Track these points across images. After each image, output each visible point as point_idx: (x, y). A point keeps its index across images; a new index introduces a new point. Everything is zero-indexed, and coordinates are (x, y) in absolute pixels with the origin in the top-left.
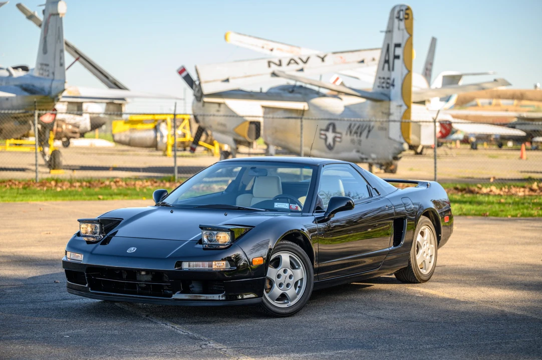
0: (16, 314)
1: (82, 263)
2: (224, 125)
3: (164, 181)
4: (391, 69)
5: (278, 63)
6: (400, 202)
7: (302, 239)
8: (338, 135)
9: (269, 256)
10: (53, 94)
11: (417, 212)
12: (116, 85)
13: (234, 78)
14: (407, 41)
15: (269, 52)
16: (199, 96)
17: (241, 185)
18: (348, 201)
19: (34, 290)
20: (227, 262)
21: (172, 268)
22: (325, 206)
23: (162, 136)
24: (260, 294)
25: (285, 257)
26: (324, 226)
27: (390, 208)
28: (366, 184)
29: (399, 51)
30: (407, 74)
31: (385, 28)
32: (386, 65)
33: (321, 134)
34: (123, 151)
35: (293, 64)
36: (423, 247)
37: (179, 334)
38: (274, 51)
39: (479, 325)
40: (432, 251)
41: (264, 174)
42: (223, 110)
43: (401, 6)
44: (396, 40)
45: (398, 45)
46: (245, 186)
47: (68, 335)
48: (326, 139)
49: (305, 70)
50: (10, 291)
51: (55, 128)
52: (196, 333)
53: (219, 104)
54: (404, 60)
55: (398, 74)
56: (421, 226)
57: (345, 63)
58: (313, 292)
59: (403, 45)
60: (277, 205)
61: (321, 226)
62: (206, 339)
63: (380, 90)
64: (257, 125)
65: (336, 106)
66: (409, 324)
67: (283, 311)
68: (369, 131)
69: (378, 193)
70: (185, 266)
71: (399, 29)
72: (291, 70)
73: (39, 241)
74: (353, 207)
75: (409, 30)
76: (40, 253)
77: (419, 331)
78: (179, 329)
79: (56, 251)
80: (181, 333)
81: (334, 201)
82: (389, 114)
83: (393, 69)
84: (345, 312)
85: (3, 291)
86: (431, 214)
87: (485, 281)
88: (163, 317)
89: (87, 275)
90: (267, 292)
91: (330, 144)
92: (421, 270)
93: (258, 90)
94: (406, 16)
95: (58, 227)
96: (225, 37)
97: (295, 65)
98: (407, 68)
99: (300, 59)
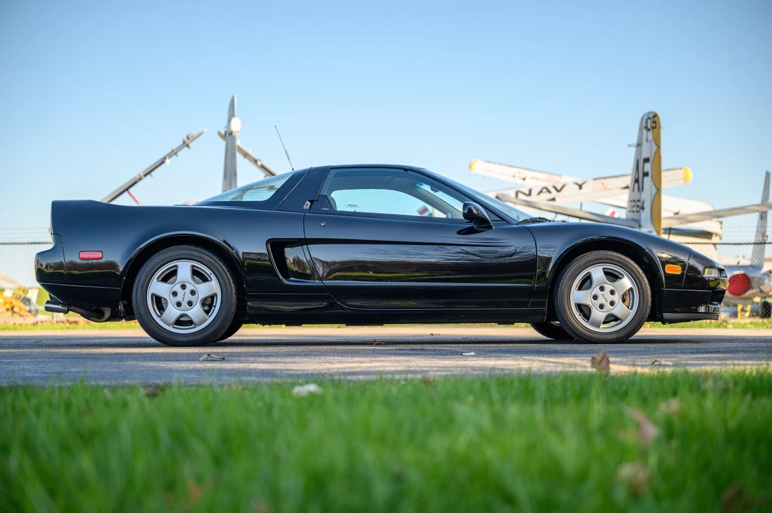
4: (641, 189)
5: (527, 192)
14: (655, 153)
15: (521, 182)
29: (648, 167)
30: (656, 194)
31: (635, 141)
32: (636, 185)
35: (544, 193)
38: (527, 180)
43: (649, 113)
44: (645, 155)
45: (646, 160)
49: (557, 199)
54: (652, 177)
55: (647, 196)
57: (606, 189)
59: (651, 160)
63: (631, 215)
71: (647, 141)
72: (542, 199)
75: (657, 140)
83: (642, 190)
94: (654, 125)
96: (470, 167)
97: (547, 194)
98: (656, 187)
99: (555, 187)
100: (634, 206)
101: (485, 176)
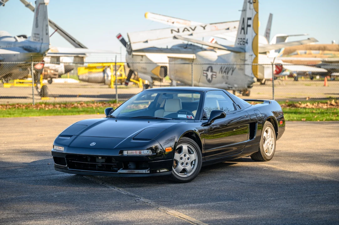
0: (24, 183)
1: (63, 152)
2: (145, 69)
3: (110, 103)
5: (177, 30)
6: (253, 113)
7: (195, 136)
8: (214, 74)
9: (175, 146)
10: (42, 52)
11: (263, 119)
12: (80, 46)
13: (151, 40)
14: (255, 16)
15: (172, 24)
16: (130, 51)
17: (157, 104)
18: (222, 113)
19: (34, 169)
20: (150, 150)
21: (118, 154)
22: (208, 116)
23: (108, 76)
24: (171, 170)
25: (185, 147)
26: (208, 128)
27: (247, 117)
28: (233, 102)
29: (250, 22)
30: (255, 36)
31: (241, 9)
32: (243, 31)
33: (204, 73)
34: (85, 85)
35: (186, 31)
36: (267, 139)
37: (122, 194)
38: (175, 23)
39: (302, 186)
40: (273, 142)
41: (171, 97)
42: (144, 60)
44: (248, 16)
45: (249, 19)
46: (159, 105)
47: (56, 195)
48: (207, 76)
49: (194, 34)
50: (21, 170)
51: (43, 72)
52: (132, 193)
53: (142, 56)
54: (253, 27)
55: (250, 36)
56: (266, 127)
57: (217, 30)
58: (202, 167)
59: (252, 19)
60: (179, 116)
61: (206, 128)
62: (138, 196)
63: (239, 46)
64: (165, 68)
65: (213, 56)
66: (260, 185)
67: (184, 179)
68: (233, 71)
69: (240, 108)
70: (125, 153)
71: (250, 9)
72: (186, 34)
73: (37, 140)
74: (225, 116)
75: (256, 9)
76: (37, 147)
77: (266, 189)
78: (122, 191)
79: (47, 145)
80: (124, 193)
81: (214, 113)
82: (245, 60)
83: (247, 33)
84: (221, 179)
85: (16, 170)
86: (272, 120)
87: (305, 160)
88: (112, 184)
89: (67, 160)
90: (174, 168)
91: (209, 79)
92: (266, 153)
93: (166, 47)
94: (254, 1)
95: (47, 131)
96: (145, 16)
97: (188, 32)
98: (255, 32)
99: (191, 28)
100: (241, 41)
101: (153, 21)
